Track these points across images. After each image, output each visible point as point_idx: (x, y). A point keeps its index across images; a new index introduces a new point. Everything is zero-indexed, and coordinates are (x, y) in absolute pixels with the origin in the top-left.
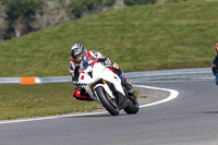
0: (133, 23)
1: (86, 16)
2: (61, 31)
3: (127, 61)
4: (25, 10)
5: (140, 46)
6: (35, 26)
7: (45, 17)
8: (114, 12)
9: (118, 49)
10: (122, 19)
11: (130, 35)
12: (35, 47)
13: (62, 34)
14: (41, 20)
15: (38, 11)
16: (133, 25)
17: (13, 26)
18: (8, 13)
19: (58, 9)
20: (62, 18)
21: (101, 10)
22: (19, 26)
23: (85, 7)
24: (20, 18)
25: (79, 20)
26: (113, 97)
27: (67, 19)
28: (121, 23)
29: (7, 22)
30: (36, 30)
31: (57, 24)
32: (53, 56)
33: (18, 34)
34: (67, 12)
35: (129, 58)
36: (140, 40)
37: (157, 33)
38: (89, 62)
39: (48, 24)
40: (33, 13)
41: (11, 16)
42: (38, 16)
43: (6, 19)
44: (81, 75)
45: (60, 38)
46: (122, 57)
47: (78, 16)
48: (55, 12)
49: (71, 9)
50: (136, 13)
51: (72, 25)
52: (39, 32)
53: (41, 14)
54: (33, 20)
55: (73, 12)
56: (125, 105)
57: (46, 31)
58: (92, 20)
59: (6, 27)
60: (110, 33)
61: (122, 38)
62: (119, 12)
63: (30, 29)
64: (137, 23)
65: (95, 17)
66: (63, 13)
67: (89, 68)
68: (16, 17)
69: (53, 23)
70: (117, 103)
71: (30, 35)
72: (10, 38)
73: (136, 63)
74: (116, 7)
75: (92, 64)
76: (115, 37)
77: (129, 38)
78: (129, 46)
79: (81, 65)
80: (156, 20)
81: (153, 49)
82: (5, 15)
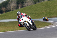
0: (50, 5)
1: (37, 3)
2: (31, 7)
3: (48, 15)
4: (22, 2)
5: (51, 11)
6: (24, 6)
7: (27, 3)
8: (45, 2)
9: (46, 12)
10: (47, 4)
11: (49, 8)
12: (24, 11)
13: (31, 8)
14: (26, 4)
15: (25, 2)
16: (50, 6)
17: (18, 6)
18: (17, 2)
19: (30, 1)
20: (31, 4)
21: (41, 2)
22: (20, 6)
23: (37, 1)
24: (20, 4)
25: (36, 4)
26: (29, 26)
27: (32, 4)
28: (47, 5)
29: (17, 5)
30: (24, 7)
31: (30, 5)
32: (29, 14)
33: (20, 8)
34: (33, 2)
35: (48, 14)
36: (52, 9)
37: (56, 8)
38: (22, 16)
39: (28, 5)
40: (24, 2)
41: (18, 3)
42: (25, 3)
43: (16, 4)
44: (20, 20)
45: (31, 9)
46: (47, 14)
47: (35, 3)
48: (29, 2)
49: (34, 1)
50: (50, 3)
51: (34, 6)
52: (25, 7)
53: (26, 3)
54: (24, 4)
55: (34, 2)
56: (33, 28)
57: (27, 7)
58: (39, 4)
59: (16, 6)
60: (44, 8)
61: (47, 9)
62: (46, 2)
63: (23, 7)
64: (51, 5)
65: (40, 3)
66: (31, 2)
67: (22, 18)
68: (19, 3)
69: (29, 5)
70: (30, 27)
71: (23, 8)
72: (17, 9)
73: (50, 16)
74: (45, 1)
75: (23, 17)
76: (45, 9)
77: (49, 9)
78: (49, 11)
79: (20, 17)
80: (56, 4)
81: (55, 12)
82: (16, 3)
